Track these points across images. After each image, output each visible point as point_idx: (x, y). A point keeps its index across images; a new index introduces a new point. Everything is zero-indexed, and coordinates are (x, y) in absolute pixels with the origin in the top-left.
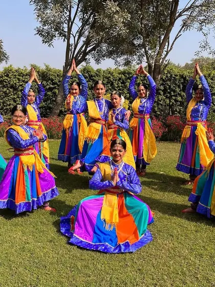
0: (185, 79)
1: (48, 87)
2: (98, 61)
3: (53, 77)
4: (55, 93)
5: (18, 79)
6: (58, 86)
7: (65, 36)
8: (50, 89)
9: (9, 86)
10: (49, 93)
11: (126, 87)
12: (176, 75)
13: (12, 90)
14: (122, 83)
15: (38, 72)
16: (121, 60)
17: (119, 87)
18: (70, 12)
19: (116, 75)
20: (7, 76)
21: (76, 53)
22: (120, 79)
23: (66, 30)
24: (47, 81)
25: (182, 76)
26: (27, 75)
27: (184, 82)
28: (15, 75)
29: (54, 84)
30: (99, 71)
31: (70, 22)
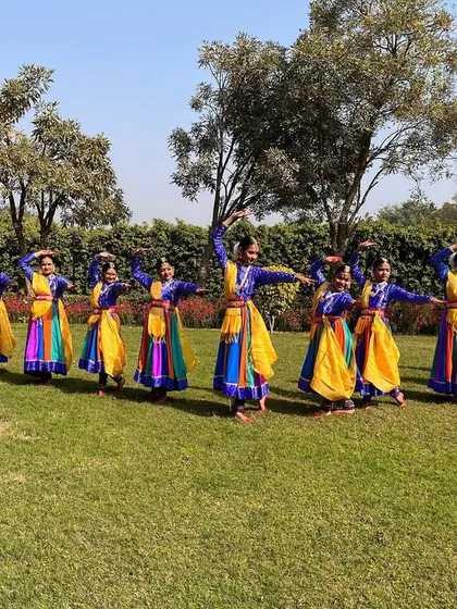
0: (403, 240)
1: (180, 254)
2: (259, 216)
3: (189, 239)
4: (191, 264)
5: (136, 242)
6: (197, 252)
7: (213, 186)
8: (185, 258)
9: (120, 252)
10: (182, 264)
11: (306, 253)
12: (389, 235)
13: (124, 259)
14: (299, 248)
15: (166, 231)
16: (294, 215)
17: (294, 253)
18: (221, 155)
19: (290, 235)
20: (118, 237)
21: (228, 209)
22: (296, 241)
23: (215, 177)
24: (179, 245)
25: (397, 237)
26: (148, 235)
27: (403, 246)
28: (131, 237)
29: (190, 249)
30: (261, 228)
31: (221, 169)
